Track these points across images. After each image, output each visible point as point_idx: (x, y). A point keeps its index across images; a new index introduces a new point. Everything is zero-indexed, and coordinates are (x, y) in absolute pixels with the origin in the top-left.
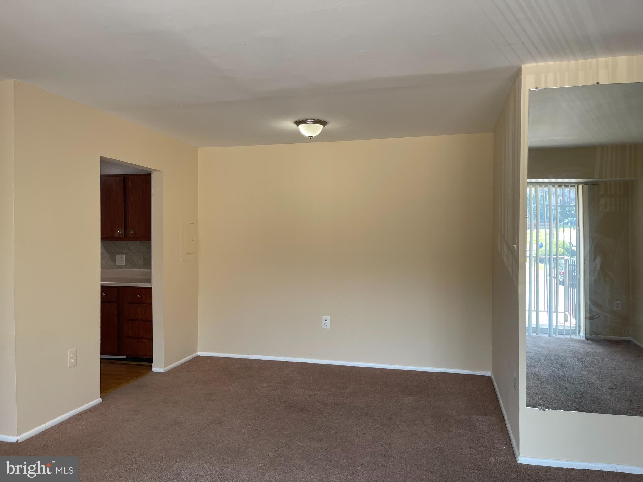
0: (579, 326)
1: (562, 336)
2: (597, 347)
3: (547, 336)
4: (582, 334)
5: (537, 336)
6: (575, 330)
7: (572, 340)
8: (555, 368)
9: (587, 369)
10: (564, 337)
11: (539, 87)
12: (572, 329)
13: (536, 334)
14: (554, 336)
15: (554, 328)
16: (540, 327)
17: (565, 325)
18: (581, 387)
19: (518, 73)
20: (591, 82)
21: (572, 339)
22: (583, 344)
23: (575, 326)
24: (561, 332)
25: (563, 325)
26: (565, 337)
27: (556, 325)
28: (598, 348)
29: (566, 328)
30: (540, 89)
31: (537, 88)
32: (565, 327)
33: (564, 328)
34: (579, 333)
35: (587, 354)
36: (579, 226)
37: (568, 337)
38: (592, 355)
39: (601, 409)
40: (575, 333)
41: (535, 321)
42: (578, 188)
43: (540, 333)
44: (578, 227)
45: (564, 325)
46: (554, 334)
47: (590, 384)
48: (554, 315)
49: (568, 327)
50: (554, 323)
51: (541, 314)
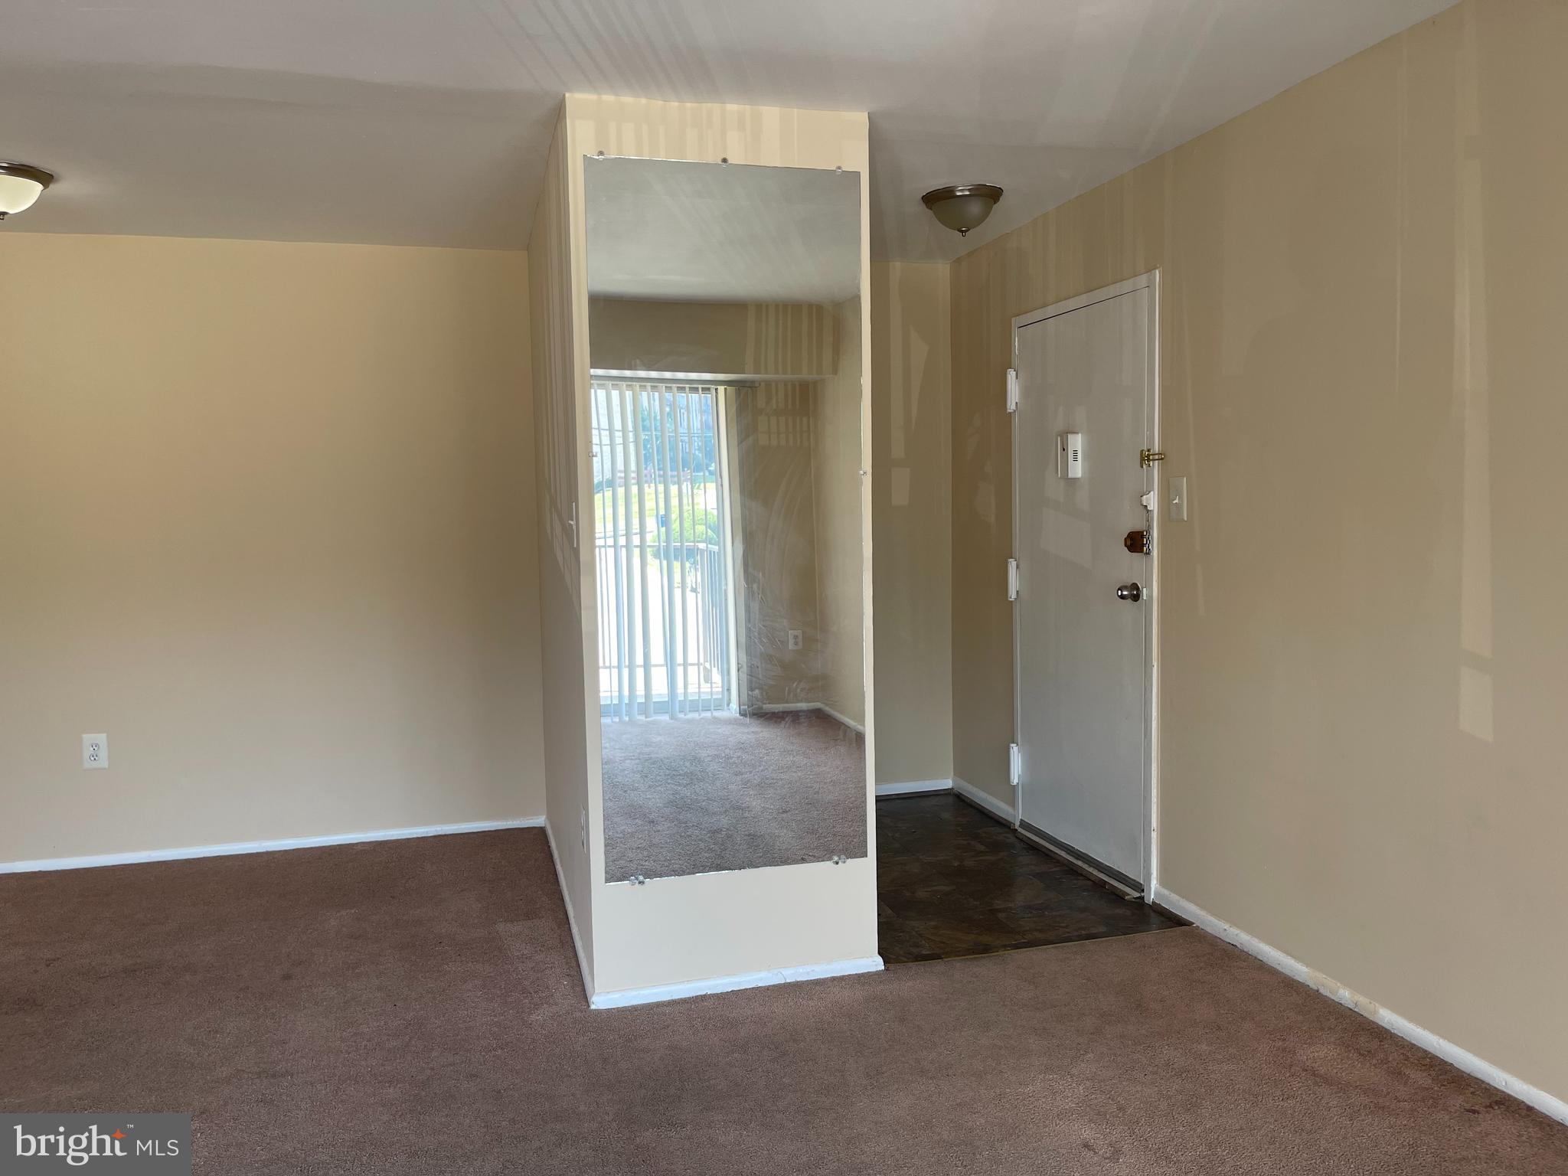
0: (729, 690)
1: (695, 715)
2: (760, 730)
3: (666, 718)
4: (734, 706)
5: (648, 722)
6: (721, 700)
7: (716, 721)
8: (680, 785)
9: (739, 778)
10: (700, 715)
11: (605, 152)
12: (714, 697)
13: (646, 718)
14: (681, 716)
15: (680, 699)
16: (654, 700)
17: (702, 690)
18: (727, 818)
19: (557, 114)
20: (712, 157)
21: (715, 718)
22: (735, 726)
23: (720, 690)
24: (694, 706)
25: (697, 690)
26: (701, 717)
27: (685, 693)
28: (762, 732)
29: (704, 697)
30: (608, 157)
31: (601, 153)
32: (702, 695)
33: (699, 697)
34: (728, 705)
35: (741, 747)
36: (721, 478)
37: (708, 714)
38: (751, 747)
39: (761, 857)
40: (720, 706)
41: (643, 687)
42: (717, 392)
43: (655, 713)
44: (720, 480)
45: (699, 692)
46: (680, 712)
47: (742, 810)
48: (680, 670)
49: (707, 693)
50: (680, 689)
51: (654, 671)
